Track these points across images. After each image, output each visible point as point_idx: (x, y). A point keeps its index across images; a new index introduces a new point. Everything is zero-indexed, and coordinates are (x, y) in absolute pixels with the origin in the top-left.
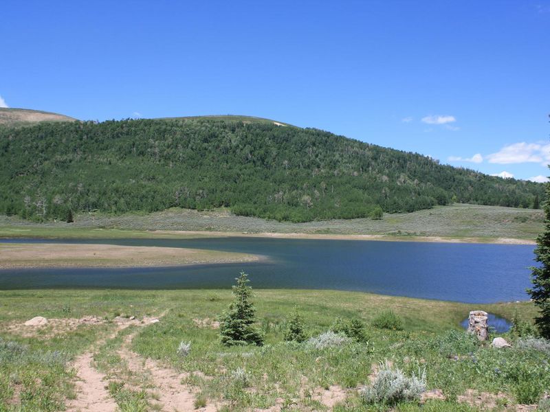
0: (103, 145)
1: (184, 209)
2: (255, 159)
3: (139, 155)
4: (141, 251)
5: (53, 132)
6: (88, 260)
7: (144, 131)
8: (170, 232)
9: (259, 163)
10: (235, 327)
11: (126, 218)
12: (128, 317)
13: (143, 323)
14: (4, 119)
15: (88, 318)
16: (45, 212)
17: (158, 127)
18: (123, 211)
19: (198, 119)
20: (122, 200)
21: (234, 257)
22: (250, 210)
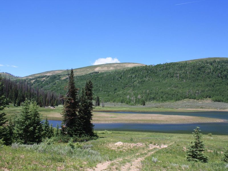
0: (157, 74)
1: (190, 99)
2: (222, 76)
3: (171, 77)
4: (171, 117)
5: (137, 70)
6: (149, 120)
7: (173, 67)
8: (185, 109)
9: (224, 78)
10: (193, 152)
11: (166, 104)
12: (155, 144)
13: (160, 147)
14: (120, 67)
15: (139, 143)
16: (135, 101)
17: (178, 65)
18: (165, 101)
19: (195, 61)
20: (164, 96)
21: (212, 120)
22: (221, 99)
